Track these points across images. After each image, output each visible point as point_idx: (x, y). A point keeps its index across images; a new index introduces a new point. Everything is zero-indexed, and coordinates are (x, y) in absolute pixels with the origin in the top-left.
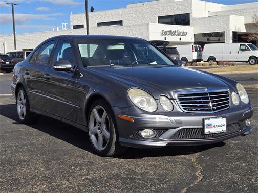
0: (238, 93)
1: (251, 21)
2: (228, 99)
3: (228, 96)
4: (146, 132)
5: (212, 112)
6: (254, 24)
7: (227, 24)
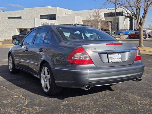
1: (85, 19)
6: (87, 21)
7: (74, 20)
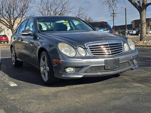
0: (128, 44)
2: (122, 47)
3: (122, 46)
4: (69, 69)
5: (111, 56)
